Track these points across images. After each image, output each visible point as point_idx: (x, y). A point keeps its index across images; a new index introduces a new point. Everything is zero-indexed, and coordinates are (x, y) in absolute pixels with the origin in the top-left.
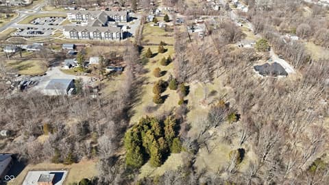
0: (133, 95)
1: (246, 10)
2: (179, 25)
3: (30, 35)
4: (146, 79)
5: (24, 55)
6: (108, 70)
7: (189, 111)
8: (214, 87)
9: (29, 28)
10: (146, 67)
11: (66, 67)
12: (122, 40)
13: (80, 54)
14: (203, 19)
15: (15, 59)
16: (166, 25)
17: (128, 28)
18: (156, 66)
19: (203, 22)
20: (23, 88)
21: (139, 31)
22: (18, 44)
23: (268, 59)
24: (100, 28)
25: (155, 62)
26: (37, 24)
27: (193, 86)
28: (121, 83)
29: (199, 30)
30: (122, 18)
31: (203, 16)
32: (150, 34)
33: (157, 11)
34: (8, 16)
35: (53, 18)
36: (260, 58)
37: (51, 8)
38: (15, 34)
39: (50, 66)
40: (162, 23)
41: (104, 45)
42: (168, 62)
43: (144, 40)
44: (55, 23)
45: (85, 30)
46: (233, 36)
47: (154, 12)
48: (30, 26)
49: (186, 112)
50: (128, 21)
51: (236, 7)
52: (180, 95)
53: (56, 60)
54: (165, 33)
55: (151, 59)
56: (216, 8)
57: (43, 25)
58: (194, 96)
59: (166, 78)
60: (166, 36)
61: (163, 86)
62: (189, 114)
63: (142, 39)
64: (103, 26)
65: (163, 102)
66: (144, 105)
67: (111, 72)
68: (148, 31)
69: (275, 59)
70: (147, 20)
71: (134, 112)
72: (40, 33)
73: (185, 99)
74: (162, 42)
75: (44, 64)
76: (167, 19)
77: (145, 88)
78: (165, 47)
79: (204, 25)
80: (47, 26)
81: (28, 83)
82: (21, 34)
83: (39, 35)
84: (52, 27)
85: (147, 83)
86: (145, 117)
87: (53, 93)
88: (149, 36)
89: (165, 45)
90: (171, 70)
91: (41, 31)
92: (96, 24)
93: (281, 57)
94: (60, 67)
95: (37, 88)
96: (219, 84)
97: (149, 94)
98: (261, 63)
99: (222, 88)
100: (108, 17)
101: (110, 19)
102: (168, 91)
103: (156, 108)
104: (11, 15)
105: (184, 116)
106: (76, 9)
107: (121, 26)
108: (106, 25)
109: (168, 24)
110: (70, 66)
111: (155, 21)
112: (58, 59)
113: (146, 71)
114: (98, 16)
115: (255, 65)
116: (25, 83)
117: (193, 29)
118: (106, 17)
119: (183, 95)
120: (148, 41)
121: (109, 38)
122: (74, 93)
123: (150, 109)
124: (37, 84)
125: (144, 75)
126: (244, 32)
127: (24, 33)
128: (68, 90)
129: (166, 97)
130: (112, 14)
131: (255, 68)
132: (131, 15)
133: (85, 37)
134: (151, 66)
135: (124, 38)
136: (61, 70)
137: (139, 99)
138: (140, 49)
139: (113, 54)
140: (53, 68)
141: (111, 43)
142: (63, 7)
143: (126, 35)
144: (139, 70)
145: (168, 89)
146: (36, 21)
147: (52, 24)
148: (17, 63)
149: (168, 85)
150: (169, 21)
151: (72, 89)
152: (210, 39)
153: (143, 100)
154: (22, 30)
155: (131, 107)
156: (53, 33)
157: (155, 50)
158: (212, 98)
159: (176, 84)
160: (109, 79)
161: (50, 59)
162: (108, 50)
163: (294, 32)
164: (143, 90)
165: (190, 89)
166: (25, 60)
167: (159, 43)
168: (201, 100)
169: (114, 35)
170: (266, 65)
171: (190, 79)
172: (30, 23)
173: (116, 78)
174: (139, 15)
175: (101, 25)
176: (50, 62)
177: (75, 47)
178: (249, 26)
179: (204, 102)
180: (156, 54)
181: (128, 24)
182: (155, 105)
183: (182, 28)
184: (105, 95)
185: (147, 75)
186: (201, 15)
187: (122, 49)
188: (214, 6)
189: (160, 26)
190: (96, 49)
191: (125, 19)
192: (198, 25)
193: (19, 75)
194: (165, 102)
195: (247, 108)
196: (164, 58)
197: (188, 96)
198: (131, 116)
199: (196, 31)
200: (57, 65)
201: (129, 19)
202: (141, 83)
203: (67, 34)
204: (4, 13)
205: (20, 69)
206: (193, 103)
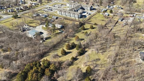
2: (117, 16)
3: (47, 10)
6: (59, 31)
7: (73, 65)
9: (49, 8)
12: (79, 19)
15: (34, 19)
17: (87, 13)
20: (24, 30)
21: (91, 16)
24: (72, 12)
25: (83, 33)
30: (88, 8)
34: (48, 2)
35: (62, 5)
37: (65, 1)
39: (41, 24)
44: (61, 7)
45: (64, 12)
49: (71, 65)
50: (90, 10)
54: (104, 19)
55: (83, 31)
57: (56, 7)
58: (84, 58)
61: (73, 47)
62: (71, 67)
63: (89, 20)
64: (75, 11)
67: (60, 33)
68: (96, 17)
70: (101, 11)
72: (52, 10)
73: (78, 57)
82: (45, 10)
88: (94, 19)
92: (72, 10)
99: (106, 59)
100: (82, 7)
104: (49, 2)
106: (74, 2)
108: (77, 11)
109: (110, 14)
116: (27, 29)
117: (123, 19)
118: (80, 7)
119: (78, 55)
120: (91, 22)
125: (72, 38)
128: (34, 36)
129: (70, 53)
130: (84, 6)
136: (42, 27)
138: (82, 25)
142: (69, 1)
143: (83, 17)
145: (75, 49)
146: (55, 5)
147: (59, 7)
148: (33, 21)
150: (112, 13)
153: (58, 51)
154: (47, 8)
155: (50, 52)
156: (56, 11)
160: (55, 36)
161: (43, 22)
165: (86, 53)
167: (94, 23)
168: (85, 61)
169: (76, 16)
172: (52, 6)
173: (58, 36)
177: (57, 18)
181: (90, 12)
182: (61, 55)
183: (117, 18)
193: (28, 25)
194: (67, 55)
198: (45, 57)
199: (124, 21)
200: (43, 24)
205: (31, 23)
206: (80, 62)
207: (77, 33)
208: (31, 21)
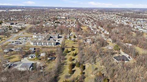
0: (59, 70)
1: (108, 33)
2: (80, 39)
3: (16, 44)
4: (65, 62)
5: (12, 53)
6: (49, 59)
7: (85, 78)
8: (97, 66)
9: (16, 42)
10: (65, 57)
11: (30, 58)
12: (56, 46)
13: (37, 52)
14: (90, 37)
15: (8, 54)
16: (74, 40)
17: (58, 41)
18: (70, 56)
19: (90, 38)
20: (10, 67)
21: (63, 42)
22: (10, 48)
23: (120, 54)
24: (47, 41)
25: (69, 55)
26: (20, 39)
27: (87, 65)
28: (54, 65)
29: (89, 41)
30: (56, 37)
31: (90, 36)
32: (68, 43)
33: (71, 34)
34: (8, 37)
35: (27, 37)
36: (116, 53)
37: (26, 33)
38: (10, 44)
39: (23, 57)
40: (73, 39)
41: (47, 48)
42: (75, 55)
43: (65, 45)
44: (27, 39)
45: (40, 42)
46: (104, 44)
47: (69, 34)
48: (17, 40)
49: (84, 78)
50: (58, 38)
51: (104, 32)
52: (81, 70)
53: (26, 55)
54: (74, 43)
55: (68, 54)
56: (96, 33)
57: (22, 40)
58: (88, 70)
59: (74, 62)
60: (74, 44)
61: (73, 66)
62: (85, 79)
63: (64, 45)
64: (48, 40)
65: (73, 73)
66: (64, 75)
67: (50, 59)
68: (67, 42)
69: (123, 53)
70: (67, 38)
71: (60, 78)
72: (21, 43)
73: (84, 72)
74: (73, 46)
75: (20, 56)
76: (75, 37)
77: (65, 67)
78: (74, 48)
79: (90, 39)
80: (24, 40)
81: (12, 65)
82: (12, 44)
83: (20, 44)
84: (26, 41)
85: (66, 64)
86: (65, 81)
87: (23, 69)
89: (74, 47)
90: (77, 58)
91: (21, 42)
92: (45, 39)
93: (125, 53)
94: (27, 58)
95: (16, 67)
96: (98, 64)
97: (67, 69)
98: (117, 55)
99: (100, 67)
100: (50, 36)
101: (51, 37)
102: (76, 68)
103: (70, 76)
104: (9, 36)
105: (83, 80)
106: (37, 33)
107: (56, 40)
108: (49, 40)
109: (75, 39)
110: (32, 57)
111: (70, 38)
112: (27, 54)
113: (66, 59)
114: (46, 36)
115: (114, 56)
116: (11, 65)
117: (86, 41)
118: (49, 36)
119: (82, 70)
120: (67, 46)
121: (50, 45)
122: (33, 69)
123: (67, 77)
124: (16, 66)
125: (65, 61)
126: (108, 42)
127: (14, 44)
128: (30, 68)
129: (75, 71)
130: (52, 35)
131: (114, 57)
132: (60, 36)
133: (40, 45)
134: (68, 57)
135: (56, 45)
136: (28, 59)
137: (62, 72)
138: (63, 49)
139: (51, 52)
140: (24, 58)
141: (51, 47)
142: (32, 33)
143: (57, 44)
144: (62, 58)
145: (76, 67)
146: (19, 39)
147: (26, 40)
148: (9, 56)
149: (75, 65)
150: (76, 38)
151: (32, 67)
152: (93, 45)
153: (64, 72)
154: (13, 42)
155: (58, 76)
156: (26, 43)
157: (69, 50)
158: (96, 71)
159: (79, 65)
160: (49, 63)
161: (23, 54)
162: (49, 50)
163: (130, 42)
164: (64, 68)
165: (86, 67)
166: (12, 55)
167: (71, 47)
168: (91, 72)
169: (52, 44)
170: (119, 56)
171: (85, 62)
172: (17, 39)
173: (52, 62)
174: (63, 36)
175: (47, 40)
176: (23, 55)
177: (35, 49)
178: (110, 40)
179: (92, 73)
180: (70, 51)
181: (59, 39)
182: (70, 75)
183: (81, 41)
184: (47, 70)
185: (66, 60)
186: (89, 35)
187: (55, 49)
188: (95, 32)
189: (72, 40)
190: (44, 50)
191: (57, 37)
192: (88, 39)
193: (9, 62)
194: (74, 73)
195: (112, 76)
196: (74, 53)
197: (85, 70)
198: (58, 80)
199: (87, 42)
200: (26, 57)
201: (59, 37)
202: (63, 64)
203: (32, 44)
204: (6, 35)
205: (9, 59)
206: (87, 74)
207: (65, 56)
208: (6, 57)
